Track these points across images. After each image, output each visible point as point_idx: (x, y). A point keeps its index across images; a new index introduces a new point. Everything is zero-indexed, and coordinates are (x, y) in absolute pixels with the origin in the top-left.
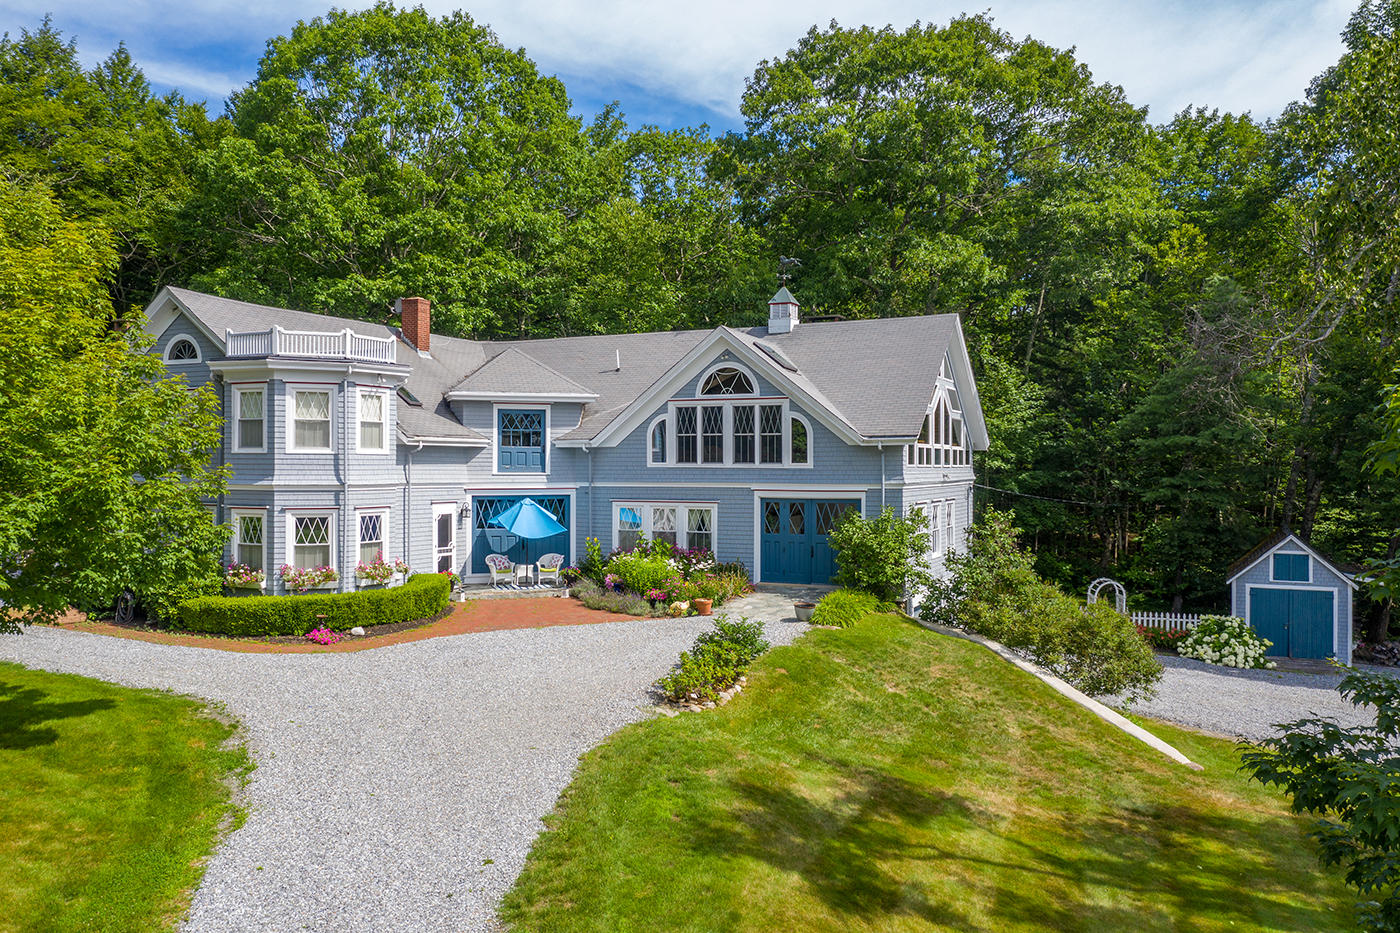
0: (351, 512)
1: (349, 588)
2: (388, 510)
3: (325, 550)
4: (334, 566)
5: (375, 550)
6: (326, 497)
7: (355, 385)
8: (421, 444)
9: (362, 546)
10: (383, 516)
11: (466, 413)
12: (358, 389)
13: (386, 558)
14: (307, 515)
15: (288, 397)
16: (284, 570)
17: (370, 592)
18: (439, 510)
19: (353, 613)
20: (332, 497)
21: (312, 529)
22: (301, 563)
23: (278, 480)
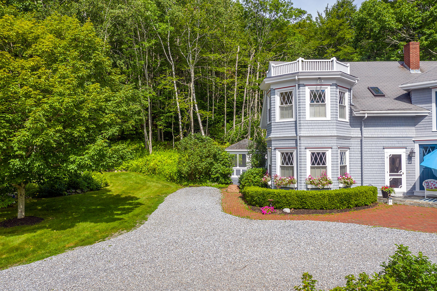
0: (304, 150)
1: (302, 188)
2: (330, 150)
3: (292, 168)
4: (295, 177)
5: (323, 170)
6: (291, 142)
7: (305, 85)
8: (366, 115)
9: (312, 168)
10: (327, 153)
11: (413, 97)
12: (307, 87)
13: (329, 175)
14: (285, 151)
15: (276, 96)
16: (276, 176)
17: (314, 192)
18: (389, 153)
19: (288, 201)
20: (294, 142)
21: (287, 158)
22: (283, 174)
23: (272, 135)
